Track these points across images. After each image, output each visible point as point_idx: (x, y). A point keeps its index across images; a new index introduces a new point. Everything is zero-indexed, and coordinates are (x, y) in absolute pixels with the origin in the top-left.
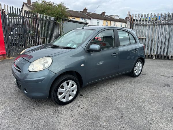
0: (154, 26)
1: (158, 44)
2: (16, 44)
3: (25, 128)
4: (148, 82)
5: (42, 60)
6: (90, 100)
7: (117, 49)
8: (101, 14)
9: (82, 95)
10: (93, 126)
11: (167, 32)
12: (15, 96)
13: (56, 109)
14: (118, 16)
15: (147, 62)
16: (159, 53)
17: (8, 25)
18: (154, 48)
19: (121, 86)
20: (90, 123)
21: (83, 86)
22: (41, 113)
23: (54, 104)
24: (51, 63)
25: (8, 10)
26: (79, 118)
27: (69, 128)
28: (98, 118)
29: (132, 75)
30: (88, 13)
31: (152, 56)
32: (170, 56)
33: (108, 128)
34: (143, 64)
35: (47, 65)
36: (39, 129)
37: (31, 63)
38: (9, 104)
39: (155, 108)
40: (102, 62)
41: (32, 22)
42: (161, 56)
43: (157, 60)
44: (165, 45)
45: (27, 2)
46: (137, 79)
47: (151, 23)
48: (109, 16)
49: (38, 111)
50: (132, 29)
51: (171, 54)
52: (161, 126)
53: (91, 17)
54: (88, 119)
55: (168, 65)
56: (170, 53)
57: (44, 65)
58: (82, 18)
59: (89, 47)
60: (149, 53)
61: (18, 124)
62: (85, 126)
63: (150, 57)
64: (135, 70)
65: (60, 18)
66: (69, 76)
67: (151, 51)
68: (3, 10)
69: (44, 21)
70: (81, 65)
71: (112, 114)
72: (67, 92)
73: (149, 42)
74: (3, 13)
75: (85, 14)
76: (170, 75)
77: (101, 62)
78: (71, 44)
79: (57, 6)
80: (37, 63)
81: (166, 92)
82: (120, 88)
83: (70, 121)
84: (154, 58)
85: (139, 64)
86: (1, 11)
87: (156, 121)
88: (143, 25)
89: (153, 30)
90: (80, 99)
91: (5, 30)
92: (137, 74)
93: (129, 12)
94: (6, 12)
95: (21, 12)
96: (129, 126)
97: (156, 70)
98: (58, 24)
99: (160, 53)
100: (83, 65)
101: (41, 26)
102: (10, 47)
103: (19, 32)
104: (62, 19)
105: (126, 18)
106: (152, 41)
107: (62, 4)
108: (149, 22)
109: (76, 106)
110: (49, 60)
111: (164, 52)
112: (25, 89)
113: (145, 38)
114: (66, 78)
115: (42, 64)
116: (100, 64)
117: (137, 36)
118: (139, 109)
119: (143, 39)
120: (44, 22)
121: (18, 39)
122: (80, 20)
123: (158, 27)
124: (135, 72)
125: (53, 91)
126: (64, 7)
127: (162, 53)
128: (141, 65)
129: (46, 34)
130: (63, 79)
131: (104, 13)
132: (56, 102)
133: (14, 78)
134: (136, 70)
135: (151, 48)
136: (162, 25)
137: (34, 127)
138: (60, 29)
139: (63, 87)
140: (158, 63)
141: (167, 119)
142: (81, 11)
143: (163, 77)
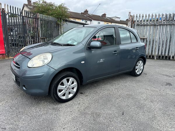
0: (155, 26)
1: (159, 44)
2: (15, 44)
3: (23, 124)
4: (149, 81)
5: (42, 56)
6: (90, 98)
7: (118, 47)
8: (102, 16)
9: (83, 93)
10: (94, 123)
11: (168, 32)
12: (14, 94)
13: (56, 106)
14: (118, 18)
15: (148, 62)
16: (160, 54)
17: (8, 26)
18: (155, 48)
19: (123, 84)
20: (90, 120)
21: (84, 83)
22: (40, 110)
23: (53, 102)
24: (51, 59)
25: (8, 9)
26: (79, 115)
27: (69, 125)
28: (99, 115)
29: (133, 74)
30: (88, 14)
31: (153, 56)
32: (171, 56)
33: (109, 125)
34: (144, 63)
35: (46, 62)
36: (38, 125)
37: (30, 59)
38: (7, 101)
39: (157, 106)
40: (103, 59)
41: (32, 23)
42: (163, 57)
43: (158, 61)
44: (166, 45)
45: (27, 4)
46: (138, 78)
47: (152, 23)
48: (110, 18)
49: (37, 109)
50: (133, 28)
51: (173, 55)
52: (164, 123)
53: (92, 19)
54: (89, 117)
55: (169, 65)
56: (171, 54)
57: (44, 61)
58: (83, 19)
59: (89, 44)
60: (150, 53)
61: (16, 121)
62: (85, 123)
63: (151, 57)
64: (136, 69)
65: (61, 19)
66: (69, 73)
67: (152, 51)
68: (3, 9)
69: (44, 21)
70: (82, 62)
71: (113, 111)
72: (67, 89)
73: (150, 42)
74: (3, 12)
75: (86, 16)
76: (171, 75)
77: (101, 60)
78: (71, 41)
79: (57, 6)
80: (37, 59)
81: (168, 91)
82: (121, 86)
83: (69, 118)
84: (155, 59)
85: (141, 63)
86: (1, 10)
87: (159, 118)
88: (144, 25)
89: (154, 31)
90: (81, 97)
91: (5, 29)
92: (138, 73)
93: (130, 13)
94: (7, 11)
95: (21, 13)
96: (131, 123)
97: (157, 70)
98: (58, 24)
99: (162, 54)
100: (84, 62)
101: (41, 26)
102: (9, 46)
103: (19, 33)
104: (63, 20)
105: (127, 20)
106: (153, 41)
107: (63, 5)
108: (150, 22)
109: (76, 104)
110: (49, 56)
111: (165, 52)
112: (24, 86)
113: (146, 39)
114: (66, 75)
115: (41, 60)
116: (101, 61)
117: (138, 35)
118: (141, 107)
119: (144, 39)
120: (44, 23)
121: (18, 40)
122: (81, 21)
123: (159, 27)
124: (136, 71)
125: (53, 88)
126: (65, 8)
127: (163, 54)
128: (142, 64)
129: (46, 34)
130: (63, 76)
131: (104, 15)
132: (55, 99)
133: (13, 75)
134: (138, 69)
135: (152, 48)
136: (163, 25)
137: (32, 123)
138: (60, 30)
139: (62, 84)
140: (159, 63)
141: (169, 116)
142: (82, 13)
143: (164, 76)
